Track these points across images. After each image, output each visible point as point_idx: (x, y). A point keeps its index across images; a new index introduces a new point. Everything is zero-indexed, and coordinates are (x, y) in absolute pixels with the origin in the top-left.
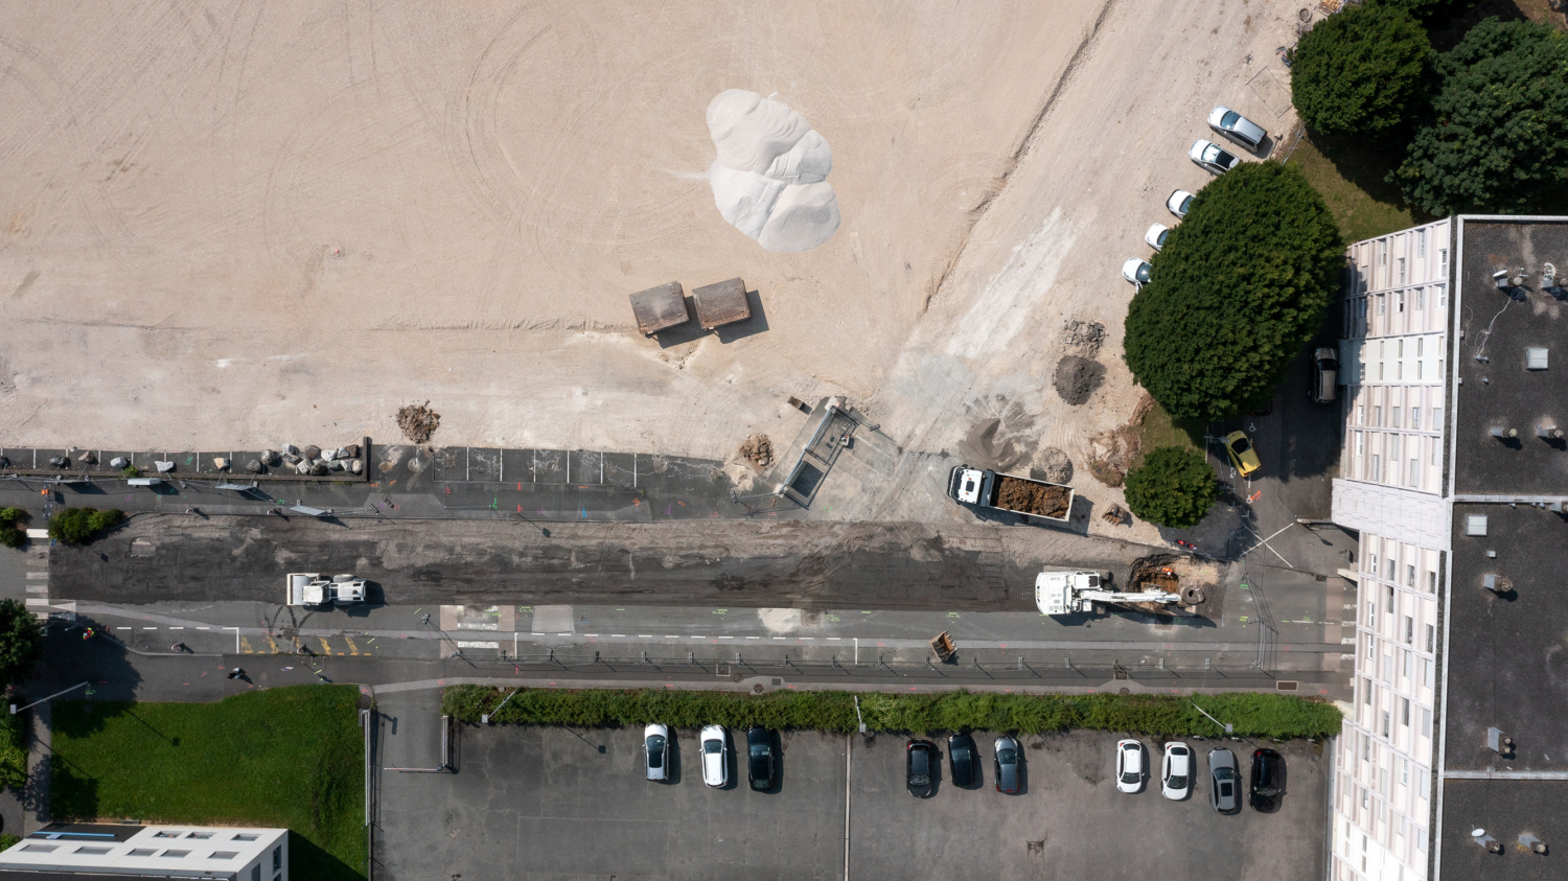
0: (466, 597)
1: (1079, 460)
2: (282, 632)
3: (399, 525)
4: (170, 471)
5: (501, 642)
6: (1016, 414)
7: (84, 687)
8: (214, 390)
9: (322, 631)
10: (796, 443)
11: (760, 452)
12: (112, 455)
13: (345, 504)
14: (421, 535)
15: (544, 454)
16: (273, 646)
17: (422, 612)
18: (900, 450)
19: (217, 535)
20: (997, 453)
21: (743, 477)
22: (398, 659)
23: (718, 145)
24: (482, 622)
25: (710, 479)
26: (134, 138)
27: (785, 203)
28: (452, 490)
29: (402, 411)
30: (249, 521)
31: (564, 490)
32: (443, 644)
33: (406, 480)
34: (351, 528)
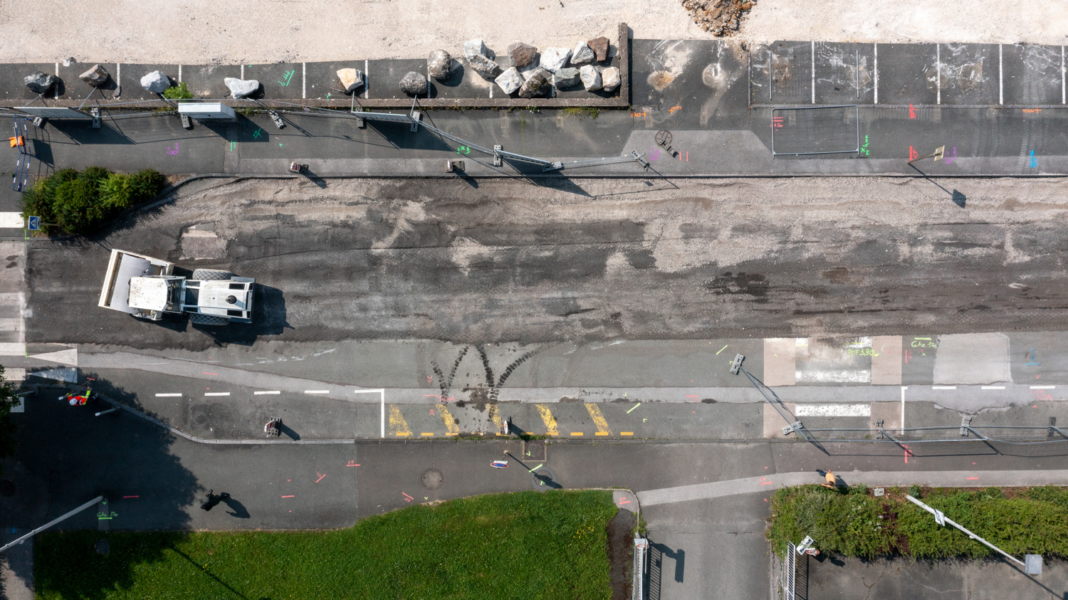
0: (813, 321)
2: (466, 396)
3: (688, 189)
5: (876, 405)
7: (96, 508)
9: (541, 391)
12: (143, 69)
13: (586, 152)
14: (728, 208)
15: (956, 52)
16: (449, 421)
17: (730, 353)
19: (342, 217)
22: (685, 441)
24: (841, 368)
28: (786, 121)
30: (401, 188)
31: (998, 118)
32: (769, 411)
33: (698, 106)
34: (595, 198)
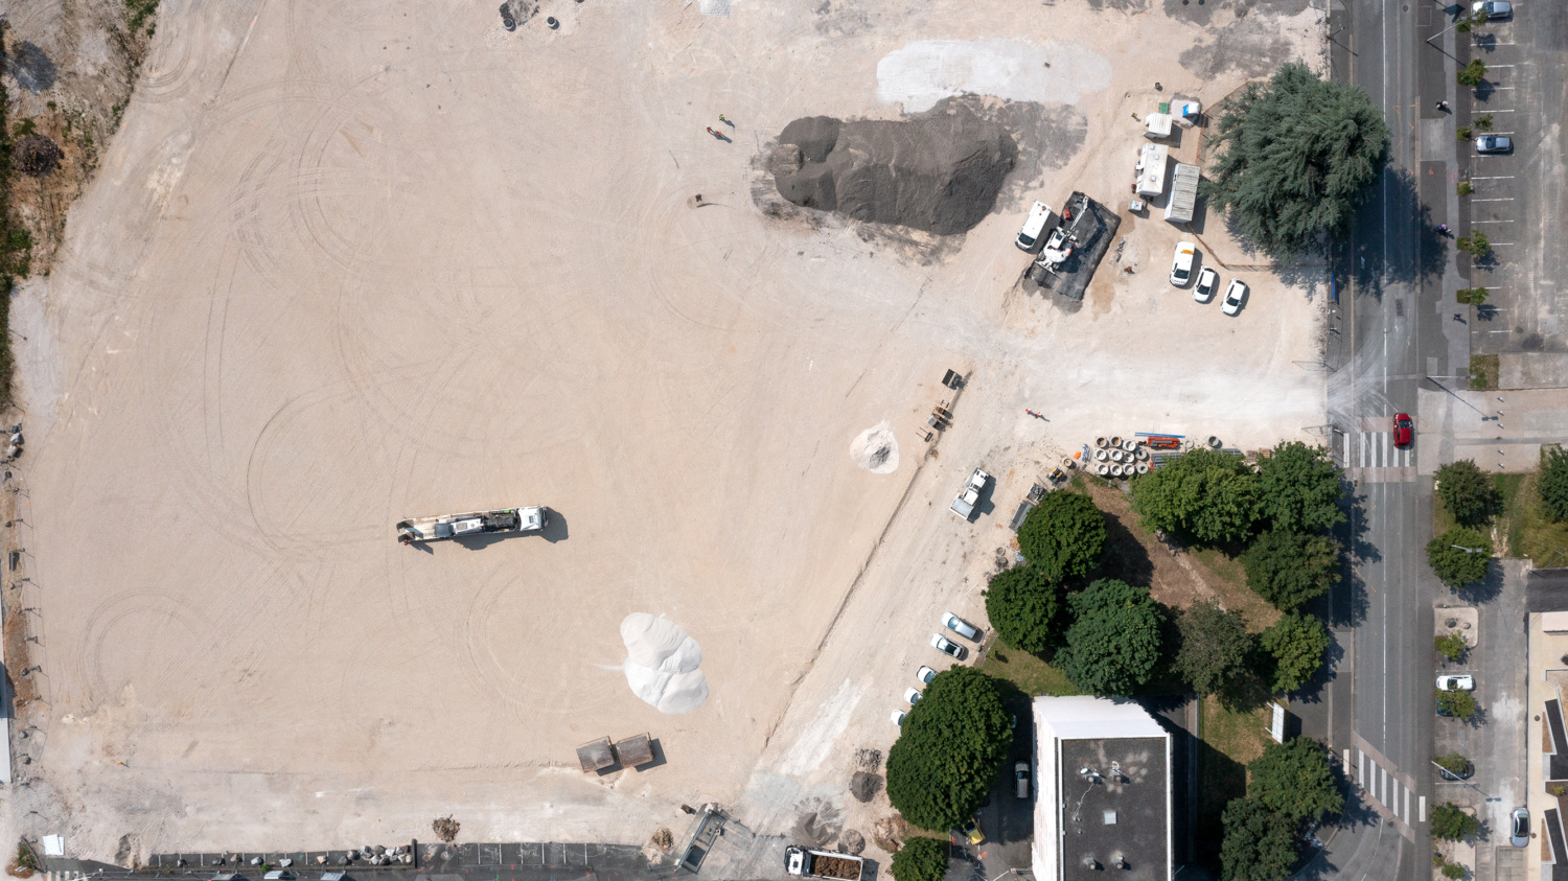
1: (868, 836)
4: (290, 865)
6: (827, 809)
8: (314, 812)
10: (687, 833)
11: (667, 839)
12: (250, 856)
15: (527, 845)
18: (754, 835)
20: (816, 834)
21: (655, 855)
23: (629, 649)
25: (634, 858)
26: (255, 655)
27: (672, 688)
29: (436, 822)
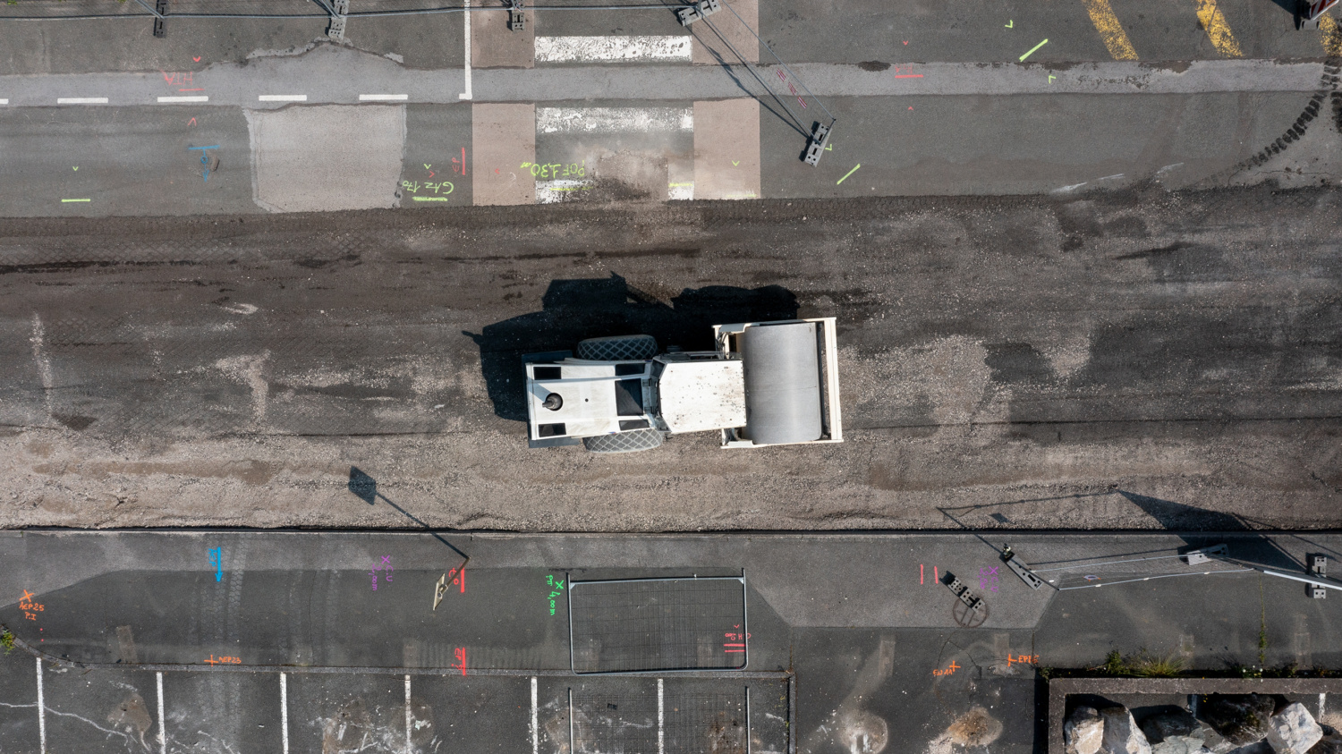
0: (658, 236)
3: (922, 508)
5: (524, 61)
13: (1134, 583)
17: (833, 168)
24: (599, 137)
28: (719, 644)
31: (290, 647)
32: (749, 47)
33: (897, 676)
34: (1112, 488)
